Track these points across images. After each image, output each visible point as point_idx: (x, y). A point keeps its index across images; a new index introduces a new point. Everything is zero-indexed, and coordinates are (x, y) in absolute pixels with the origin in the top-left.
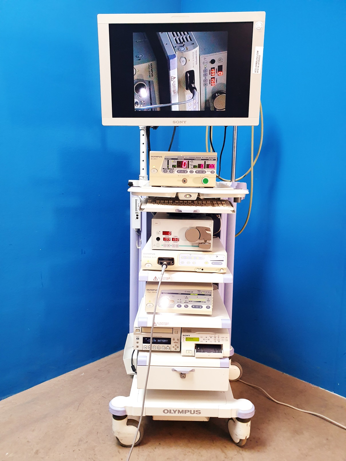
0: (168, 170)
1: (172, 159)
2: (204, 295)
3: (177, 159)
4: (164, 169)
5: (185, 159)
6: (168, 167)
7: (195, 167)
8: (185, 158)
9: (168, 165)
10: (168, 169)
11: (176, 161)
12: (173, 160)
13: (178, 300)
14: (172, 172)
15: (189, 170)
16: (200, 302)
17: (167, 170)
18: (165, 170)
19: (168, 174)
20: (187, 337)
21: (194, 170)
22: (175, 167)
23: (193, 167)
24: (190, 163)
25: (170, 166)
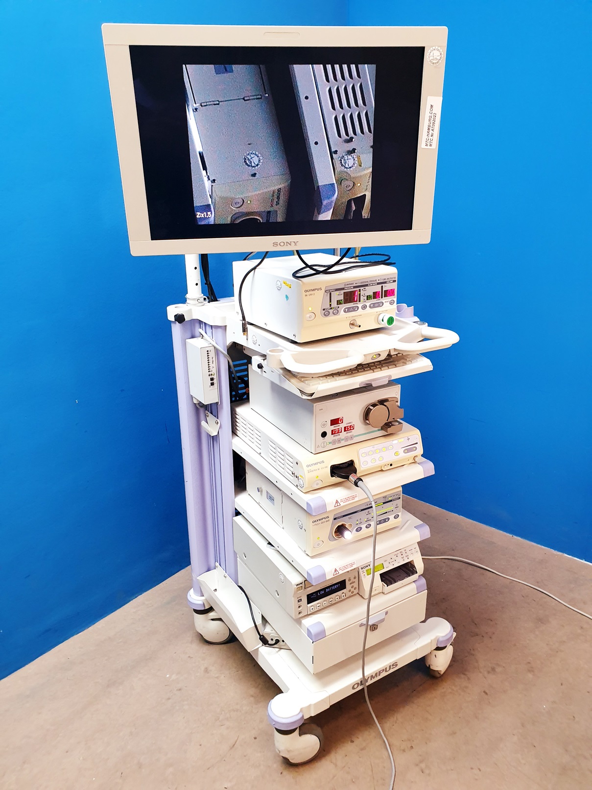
0: (331, 311)
1: (337, 290)
2: (391, 501)
3: (343, 289)
4: (324, 310)
5: (354, 287)
6: (330, 305)
7: (368, 298)
8: (355, 285)
9: (330, 302)
10: (331, 308)
11: (342, 292)
12: (337, 293)
13: (357, 521)
14: (337, 313)
15: (360, 305)
16: (387, 513)
17: (329, 311)
18: (326, 312)
19: (332, 318)
20: (367, 568)
21: (368, 303)
22: (340, 304)
23: (366, 298)
24: (362, 293)
25: (334, 304)
